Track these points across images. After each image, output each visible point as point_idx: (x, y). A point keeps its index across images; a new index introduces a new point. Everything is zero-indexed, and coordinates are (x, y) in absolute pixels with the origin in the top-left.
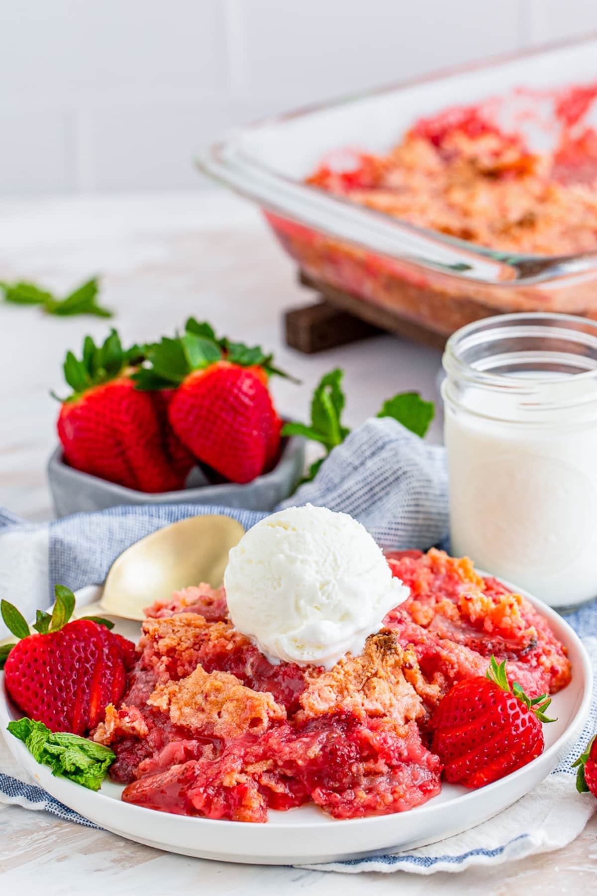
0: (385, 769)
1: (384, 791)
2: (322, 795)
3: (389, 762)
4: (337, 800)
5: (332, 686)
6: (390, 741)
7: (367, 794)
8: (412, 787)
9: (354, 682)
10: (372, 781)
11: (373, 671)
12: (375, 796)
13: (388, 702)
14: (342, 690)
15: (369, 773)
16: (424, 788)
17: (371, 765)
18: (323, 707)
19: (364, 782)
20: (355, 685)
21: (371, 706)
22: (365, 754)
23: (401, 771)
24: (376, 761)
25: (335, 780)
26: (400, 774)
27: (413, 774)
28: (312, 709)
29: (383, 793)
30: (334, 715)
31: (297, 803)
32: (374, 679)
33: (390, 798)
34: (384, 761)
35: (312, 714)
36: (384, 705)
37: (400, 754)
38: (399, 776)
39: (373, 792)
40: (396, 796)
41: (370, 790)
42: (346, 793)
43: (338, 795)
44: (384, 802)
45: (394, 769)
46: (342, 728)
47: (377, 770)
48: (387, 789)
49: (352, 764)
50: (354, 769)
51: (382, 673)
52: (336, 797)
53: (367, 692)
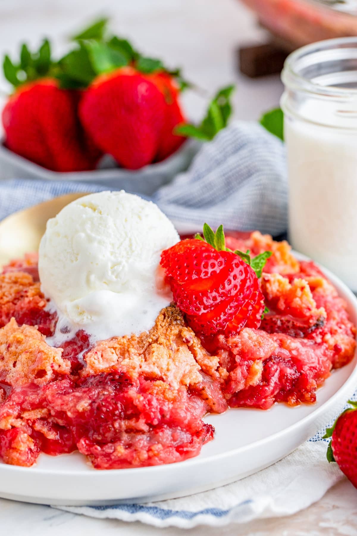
0: (145, 428)
1: (142, 448)
2: (85, 445)
3: (149, 422)
4: (97, 451)
5: (115, 349)
6: (154, 403)
7: (126, 449)
8: (168, 447)
9: (137, 346)
10: (133, 438)
11: (155, 338)
12: (132, 452)
13: (165, 367)
14: (124, 352)
15: (130, 431)
16: (181, 449)
17: (133, 423)
18: (102, 366)
19: (125, 437)
20: (138, 350)
21: (147, 368)
22: (129, 412)
23: (162, 431)
24: (137, 420)
25: (99, 434)
26: (161, 434)
27: (173, 436)
28: (92, 367)
29: (139, 450)
30: (109, 374)
31: (66, 450)
32: (154, 345)
33: (145, 455)
34: (144, 421)
35: (92, 372)
36: (161, 369)
37: (163, 416)
38: (160, 436)
39: (132, 447)
40: (151, 454)
41: (129, 446)
42: (107, 446)
43: (99, 448)
44: (139, 458)
45: (155, 429)
46: (115, 387)
47: (138, 429)
48: (145, 447)
49: (116, 420)
50: (117, 425)
51: (162, 340)
52: (96, 449)
53: (147, 356)
